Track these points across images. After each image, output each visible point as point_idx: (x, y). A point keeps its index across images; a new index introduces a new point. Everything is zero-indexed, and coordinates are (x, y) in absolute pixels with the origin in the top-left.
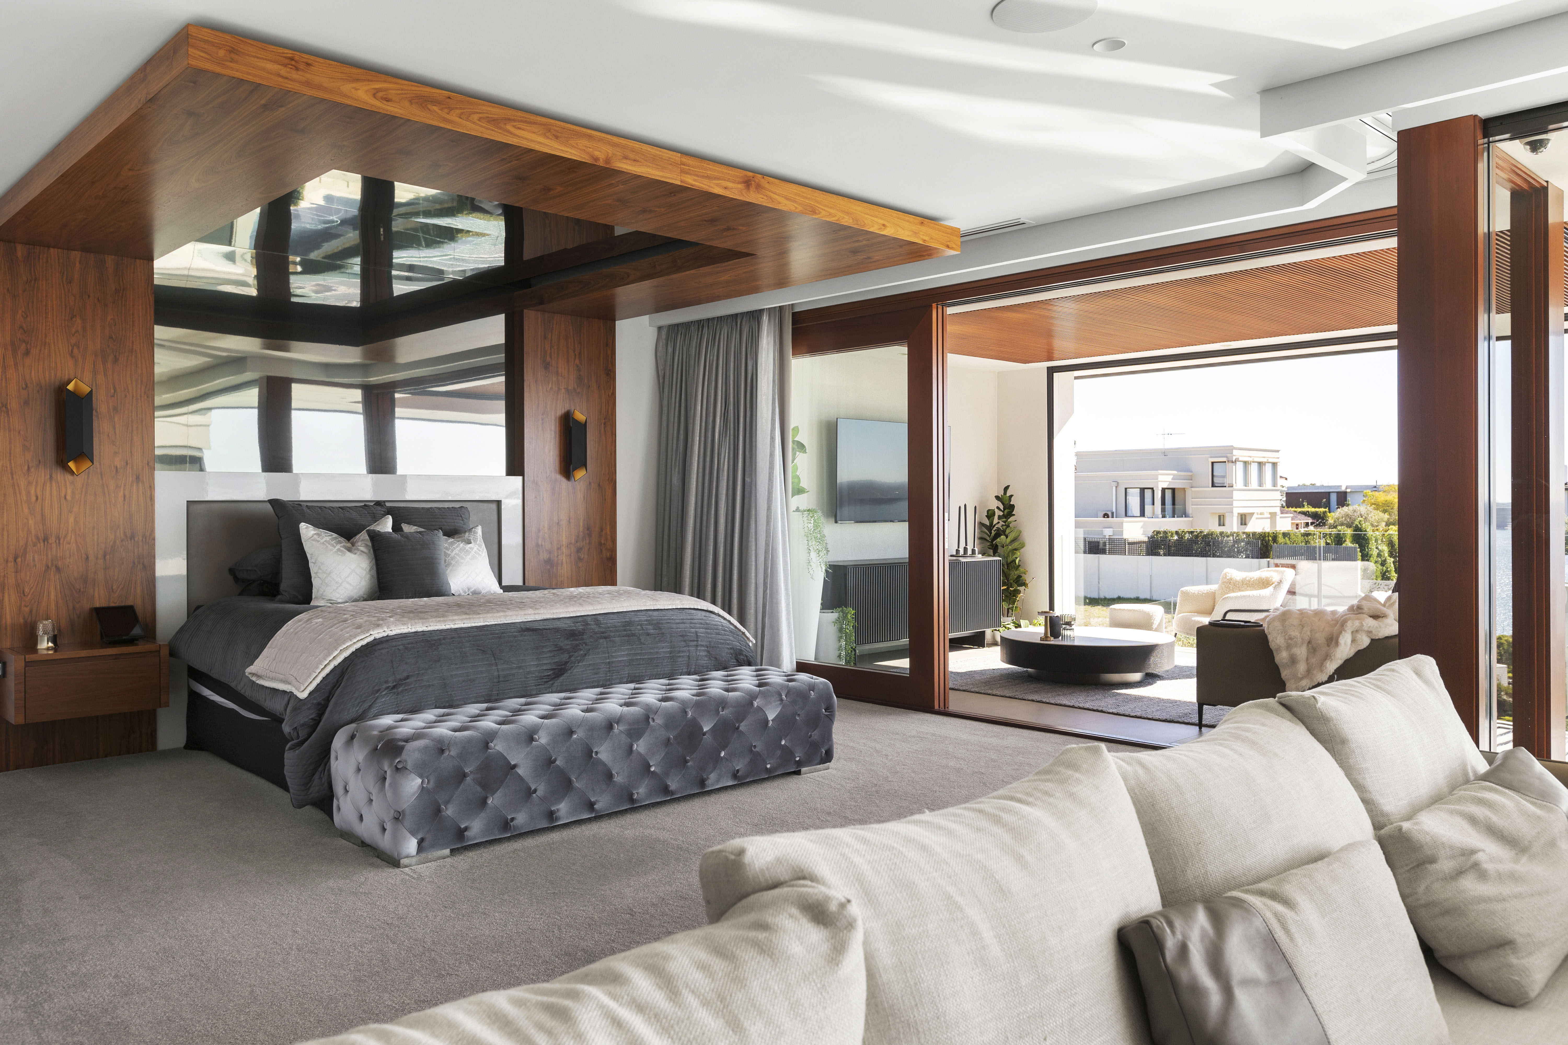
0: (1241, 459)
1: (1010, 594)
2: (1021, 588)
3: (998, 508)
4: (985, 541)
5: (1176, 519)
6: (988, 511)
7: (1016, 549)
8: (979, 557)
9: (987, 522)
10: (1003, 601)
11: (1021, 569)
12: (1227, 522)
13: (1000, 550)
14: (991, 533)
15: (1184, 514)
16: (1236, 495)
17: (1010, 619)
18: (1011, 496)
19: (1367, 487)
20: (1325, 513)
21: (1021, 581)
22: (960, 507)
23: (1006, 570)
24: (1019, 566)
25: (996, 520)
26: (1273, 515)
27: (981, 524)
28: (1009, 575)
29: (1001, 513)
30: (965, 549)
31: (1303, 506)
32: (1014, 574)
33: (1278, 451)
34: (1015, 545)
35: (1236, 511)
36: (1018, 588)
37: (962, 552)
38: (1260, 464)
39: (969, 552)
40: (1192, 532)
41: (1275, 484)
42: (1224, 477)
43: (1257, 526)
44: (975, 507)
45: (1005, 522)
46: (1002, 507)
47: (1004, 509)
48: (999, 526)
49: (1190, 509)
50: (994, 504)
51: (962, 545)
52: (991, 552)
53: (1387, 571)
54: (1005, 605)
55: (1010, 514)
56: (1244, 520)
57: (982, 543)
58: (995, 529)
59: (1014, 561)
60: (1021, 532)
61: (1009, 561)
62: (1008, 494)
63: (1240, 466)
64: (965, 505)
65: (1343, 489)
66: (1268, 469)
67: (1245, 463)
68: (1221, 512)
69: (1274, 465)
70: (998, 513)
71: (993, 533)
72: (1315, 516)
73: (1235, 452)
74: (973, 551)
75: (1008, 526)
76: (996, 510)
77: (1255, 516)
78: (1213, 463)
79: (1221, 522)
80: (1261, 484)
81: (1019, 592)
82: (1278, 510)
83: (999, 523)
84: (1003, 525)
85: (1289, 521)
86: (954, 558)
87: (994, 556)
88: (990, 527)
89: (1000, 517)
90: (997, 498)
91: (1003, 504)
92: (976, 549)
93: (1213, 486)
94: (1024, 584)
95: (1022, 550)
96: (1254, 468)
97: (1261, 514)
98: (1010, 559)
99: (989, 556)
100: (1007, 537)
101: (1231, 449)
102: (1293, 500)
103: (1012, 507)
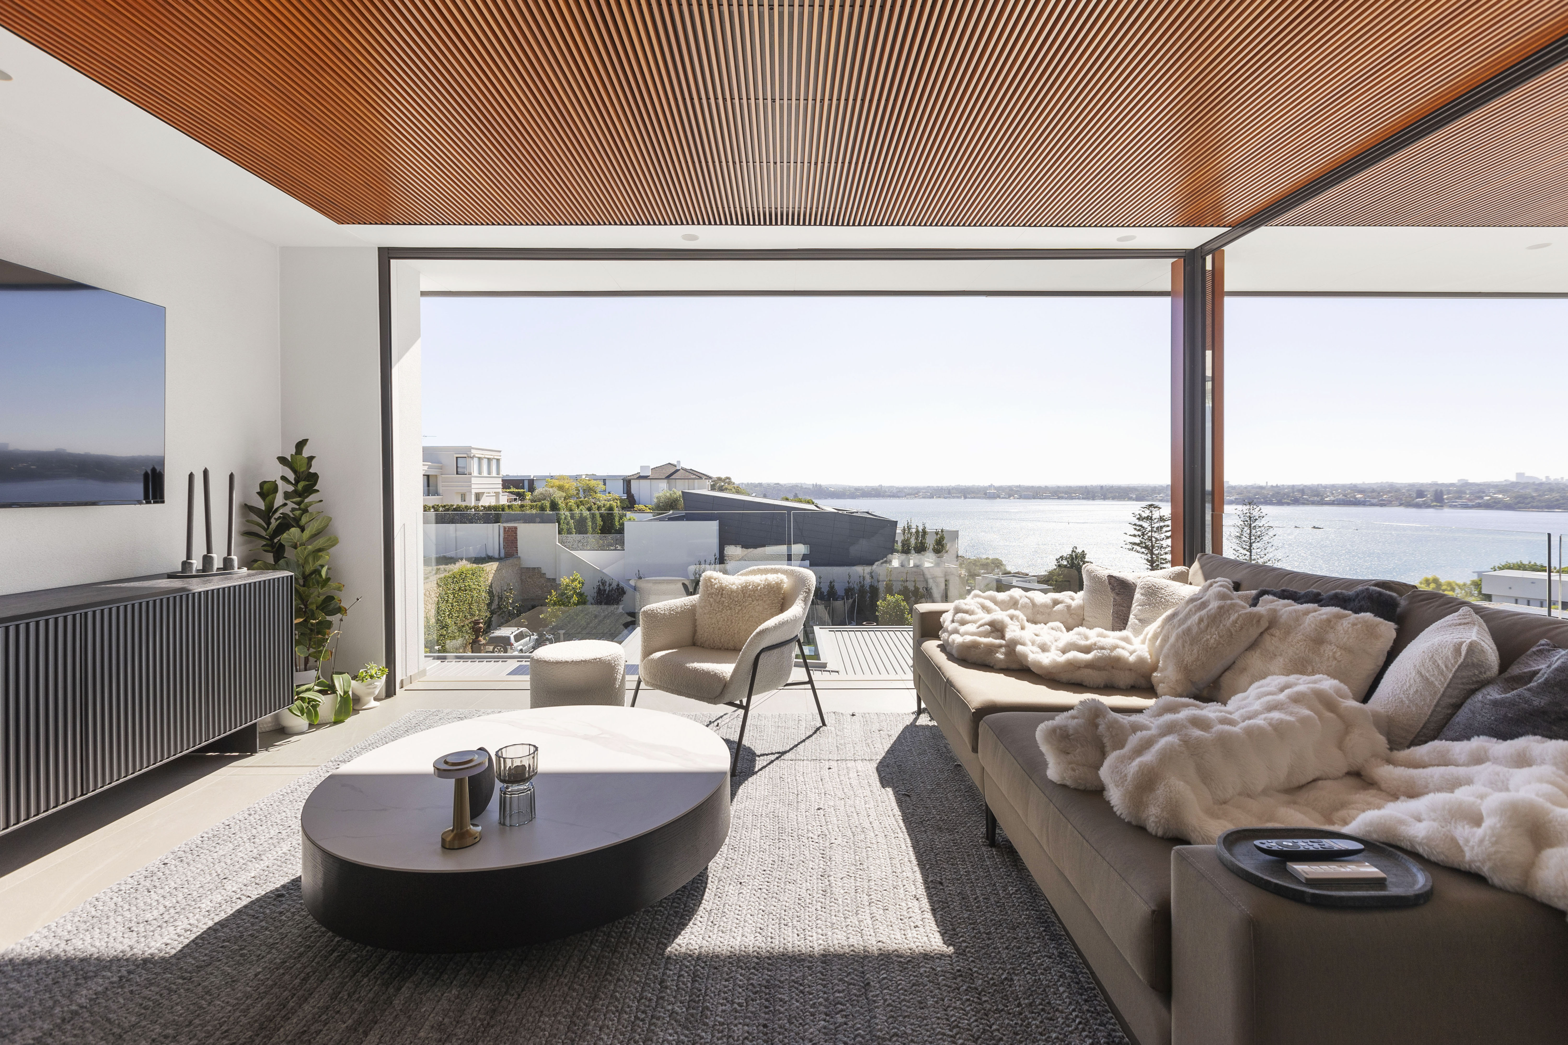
0: (477, 455)
1: (311, 630)
2: (334, 619)
3: (284, 478)
4: (253, 538)
5: (430, 497)
6: (262, 485)
7: (320, 550)
8: (242, 576)
9: (261, 505)
10: (298, 643)
11: (332, 584)
12: (467, 498)
13: (289, 553)
14: (269, 524)
15: (436, 493)
16: (474, 480)
17: (313, 673)
18: (311, 458)
19: (547, 477)
20: (524, 492)
21: (331, 606)
22: (191, 476)
23: (301, 589)
24: (328, 579)
25: (279, 500)
26: (497, 494)
27: (247, 508)
28: (309, 596)
29: (291, 488)
30: (207, 560)
31: (510, 488)
32: (317, 595)
33: (500, 451)
34: (320, 542)
35: (474, 491)
36: (328, 618)
37: (197, 563)
38: (489, 459)
39: (217, 563)
40: (444, 506)
41: (498, 473)
42: (464, 468)
43: (486, 501)
44: (231, 477)
45: (299, 504)
46: (291, 476)
47: (297, 481)
48: (287, 510)
49: (441, 489)
50: (275, 472)
51: (199, 549)
52: (270, 558)
53: (570, 528)
54: (300, 653)
55: (310, 489)
56: (478, 497)
57: (250, 542)
58: (277, 515)
59: (317, 572)
60: (330, 519)
61: (308, 571)
62: (306, 453)
63: (476, 460)
64: (206, 473)
65: (532, 477)
66: (494, 463)
67: (479, 458)
68: (463, 491)
69: (498, 460)
70: (283, 487)
71: (274, 523)
72: (518, 494)
73: (473, 451)
74: (227, 563)
75: (305, 511)
76: (280, 483)
77: (485, 494)
78: (457, 458)
79: (463, 497)
80: (489, 473)
81: (329, 625)
82: (500, 490)
83: (285, 505)
84: (293, 510)
85: (506, 498)
86: (176, 584)
87: (275, 567)
88: (267, 514)
89: (287, 495)
90: (282, 460)
91: (295, 471)
92: (235, 558)
93: (457, 474)
94: (340, 610)
95: (332, 550)
96: (485, 462)
97: (489, 493)
98: (309, 569)
99: (267, 567)
100: (303, 530)
101: (470, 448)
102: (508, 483)
103: (313, 478)
